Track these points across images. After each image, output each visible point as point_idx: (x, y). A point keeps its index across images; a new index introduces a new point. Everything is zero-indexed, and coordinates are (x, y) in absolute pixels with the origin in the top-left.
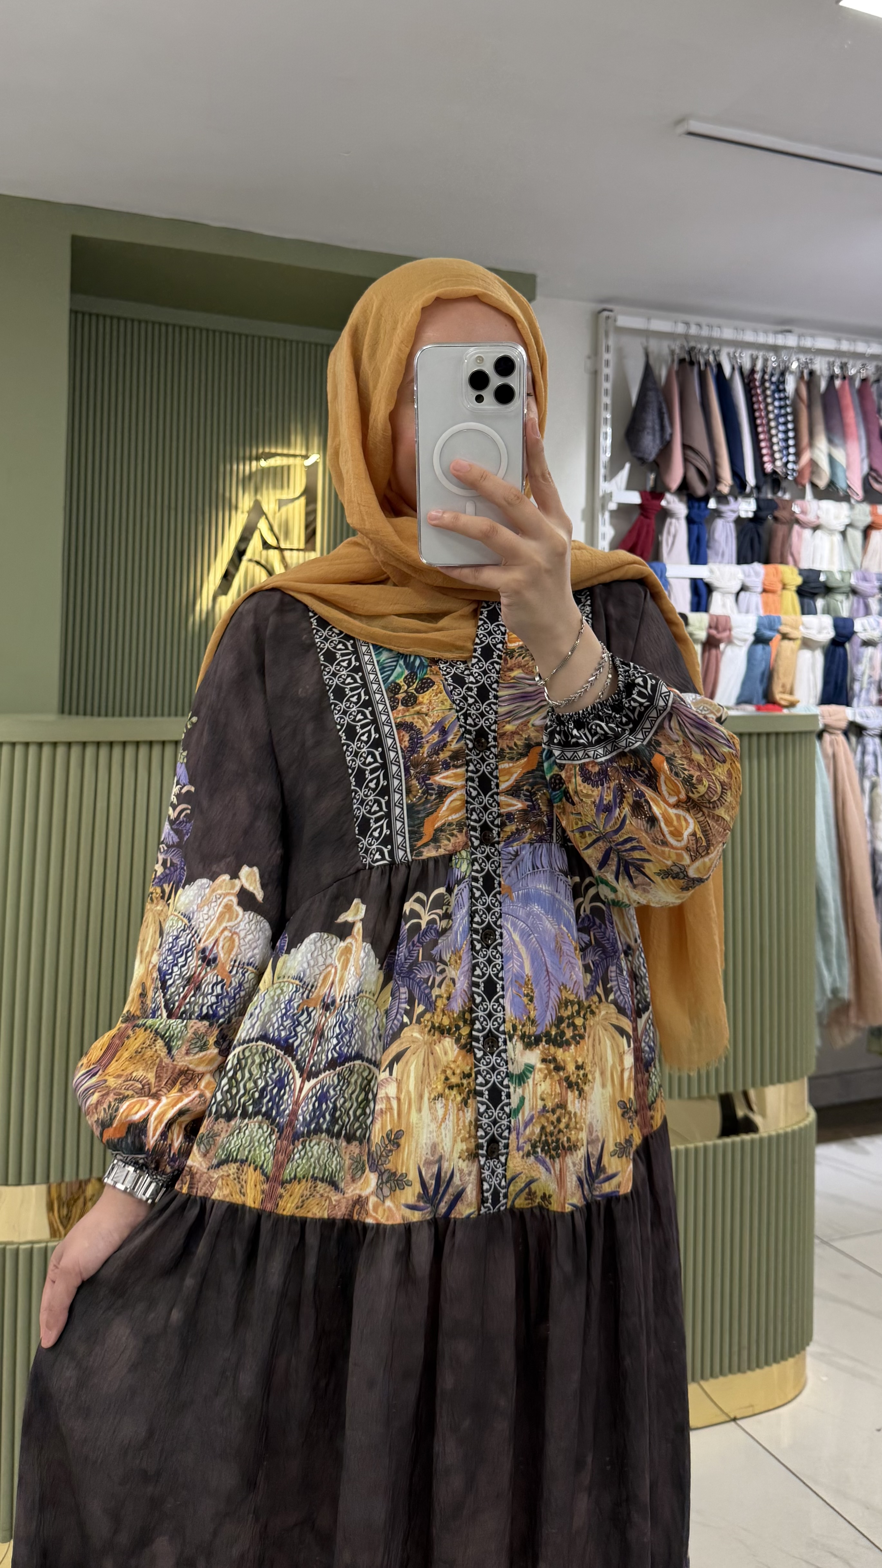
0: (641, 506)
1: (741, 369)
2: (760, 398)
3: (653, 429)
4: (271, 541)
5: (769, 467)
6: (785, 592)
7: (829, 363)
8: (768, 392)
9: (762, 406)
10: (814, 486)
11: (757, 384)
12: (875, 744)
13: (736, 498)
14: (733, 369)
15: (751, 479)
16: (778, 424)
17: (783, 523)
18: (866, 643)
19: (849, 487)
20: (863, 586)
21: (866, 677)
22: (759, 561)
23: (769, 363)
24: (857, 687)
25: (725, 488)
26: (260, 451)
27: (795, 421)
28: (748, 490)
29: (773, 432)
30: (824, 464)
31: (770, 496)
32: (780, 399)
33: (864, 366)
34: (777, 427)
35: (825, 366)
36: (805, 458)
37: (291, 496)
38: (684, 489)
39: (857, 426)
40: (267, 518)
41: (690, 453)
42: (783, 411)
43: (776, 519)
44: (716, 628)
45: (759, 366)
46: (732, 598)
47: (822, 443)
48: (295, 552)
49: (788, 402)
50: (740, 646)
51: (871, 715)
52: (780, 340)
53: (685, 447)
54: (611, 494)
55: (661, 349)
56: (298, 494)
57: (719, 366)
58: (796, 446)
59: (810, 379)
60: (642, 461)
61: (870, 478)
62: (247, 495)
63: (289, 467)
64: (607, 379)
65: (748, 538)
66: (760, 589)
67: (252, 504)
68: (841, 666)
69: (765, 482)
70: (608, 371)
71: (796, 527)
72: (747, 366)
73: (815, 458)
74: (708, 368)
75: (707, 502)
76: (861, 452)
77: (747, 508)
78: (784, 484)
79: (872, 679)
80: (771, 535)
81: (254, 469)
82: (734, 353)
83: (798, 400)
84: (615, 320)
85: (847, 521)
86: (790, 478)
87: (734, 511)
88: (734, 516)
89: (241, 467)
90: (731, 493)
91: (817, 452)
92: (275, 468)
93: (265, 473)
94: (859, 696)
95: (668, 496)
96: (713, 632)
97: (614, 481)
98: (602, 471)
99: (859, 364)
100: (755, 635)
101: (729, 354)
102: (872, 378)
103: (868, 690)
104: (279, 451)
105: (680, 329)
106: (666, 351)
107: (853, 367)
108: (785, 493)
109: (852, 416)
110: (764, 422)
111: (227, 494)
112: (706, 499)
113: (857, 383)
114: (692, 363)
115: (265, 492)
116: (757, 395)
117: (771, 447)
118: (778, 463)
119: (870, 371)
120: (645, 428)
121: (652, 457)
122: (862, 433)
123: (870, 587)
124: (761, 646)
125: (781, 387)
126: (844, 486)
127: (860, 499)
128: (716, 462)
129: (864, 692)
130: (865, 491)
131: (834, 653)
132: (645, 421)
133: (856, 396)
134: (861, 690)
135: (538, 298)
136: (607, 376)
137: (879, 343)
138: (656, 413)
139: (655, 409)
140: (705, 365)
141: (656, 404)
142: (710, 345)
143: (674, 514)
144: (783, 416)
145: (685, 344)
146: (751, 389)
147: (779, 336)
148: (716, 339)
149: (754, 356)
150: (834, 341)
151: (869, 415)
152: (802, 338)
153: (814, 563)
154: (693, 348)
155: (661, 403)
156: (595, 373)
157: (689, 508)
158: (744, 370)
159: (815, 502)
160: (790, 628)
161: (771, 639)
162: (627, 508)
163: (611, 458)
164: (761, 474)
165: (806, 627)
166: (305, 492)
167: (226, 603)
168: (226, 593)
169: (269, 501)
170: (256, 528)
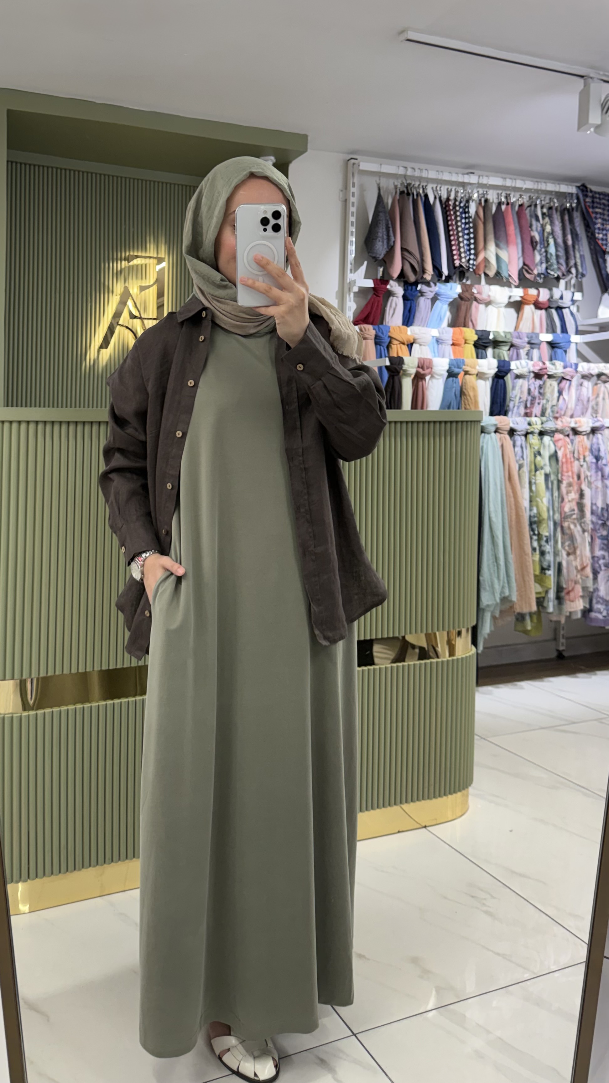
0: (374, 289)
1: (440, 198)
2: (453, 217)
3: (383, 238)
4: (136, 314)
5: (457, 263)
6: (466, 345)
7: (498, 194)
8: (458, 214)
9: (454, 223)
10: (486, 275)
11: (451, 208)
12: (522, 440)
14: (435, 198)
16: (464, 234)
17: (466, 301)
18: (518, 377)
19: (510, 276)
20: (516, 341)
21: (518, 398)
23: (459, 195)
24: (511, 405)
26: (127, 254)
27: (475, 233)
28: (444, 278)
29: (461, 239)
30: (493, 260)
32: (466, 218)
33: (521, 195)
34: (463, 236)
35: (495, 196)
36: (481, 257)
37: (147, 284)
38: (402, 278)
39: (516, 235)
40: (133, 299)
41: (406, 253)
42: (467, 226)
43: (461, 297)
44: (422, 368)
45: (452, 197)
47: (492, 247)
49: (471, 220)
50: (438, 379)
51: (519, 423)
52: (466, 179)
53: (403, 249)
54: (355, 281)
55: (389, 185)
56: (151, 283)
57: (426, 196)
58: (475, 249)
59: (485, 204)
60: (375, 259)
61: (524, 270)
62: (119, 284)
63: (146, 265)
64: (353, 205)
66: (451, 343)
67: (122, 290)
68: (502, 392)
69: (455, 273)
70: (352, 199)
72: (444, 196)
73: (487, 257)
74: (419, 197)
75: (417, 287)
76: (518, 253)
78: (467, 274)
79: (521, 400)
81: (123, 266)
82: (436, 187)
84: (359, 166)
86: (471, 270)
89: (115, 265)
91: (488, 252)
92: (137, 266)
93: (130, 268)
94: (513, 411)
95: (391, 282)
96: (420, 370)
97: (357, 273)
99: (518, 195)
100: (448, 371)
101: (432, 188)
102: (526, 204)
103: (518, 407)
104: (140, 254)
105: (401, 171)
106: (392, 186)
107: (514, 196)
108: (467, 280)
109: (512, 229)
110: (455, 233)
111: (106, 283)
112: (416, 283)
113: (517, 208)
114: (408, 194)
115: (131, 282)
116: (450, 215)
117: (459, 250)
118: (463, 260)
119: (525, 199)
120: (377, 237)
121: (381, 257)
122: (519, 241)
123: (522, 342)
124: (451, 379)
125: (467, 210)
126: (507, 275)
127: (516, 284)
128: (423, 260)
129: (516, 408)
130: (520, 279)
131: (497, 382)
132: (377, 233)
133: (515, 216)
134: (514, 407)
135: (309, 150)
136: (353, 203)
137: (532, 181)
138: (384, 227)
139: (384, 225)
140: (417, 195)
141: (384, 222)
142: (420, 182)
143: (395, 294)
144: (467, 229)
145: (404, 181)
146: (447, 211)
147: (466, 176)
148: (424, 178)
149: (449, 190)
150: (502, 180)
151: (523, 229)
152: (481, 177)
153: (486, 327)
154: (409, 184)
155: (388, 221)
156: (345, 201)
157: (405, 290)
158: (442, 198)
159: (487, 286)
160: (469, 367)
161: (458, 373)
162: (365, 290)
163: (355, 258)
164: (452, 267)
165: (480, 366)
166: (157, 281)
167: (106, 354)
168: (107, 348)
169: (134, 287)
170: (126, 305)
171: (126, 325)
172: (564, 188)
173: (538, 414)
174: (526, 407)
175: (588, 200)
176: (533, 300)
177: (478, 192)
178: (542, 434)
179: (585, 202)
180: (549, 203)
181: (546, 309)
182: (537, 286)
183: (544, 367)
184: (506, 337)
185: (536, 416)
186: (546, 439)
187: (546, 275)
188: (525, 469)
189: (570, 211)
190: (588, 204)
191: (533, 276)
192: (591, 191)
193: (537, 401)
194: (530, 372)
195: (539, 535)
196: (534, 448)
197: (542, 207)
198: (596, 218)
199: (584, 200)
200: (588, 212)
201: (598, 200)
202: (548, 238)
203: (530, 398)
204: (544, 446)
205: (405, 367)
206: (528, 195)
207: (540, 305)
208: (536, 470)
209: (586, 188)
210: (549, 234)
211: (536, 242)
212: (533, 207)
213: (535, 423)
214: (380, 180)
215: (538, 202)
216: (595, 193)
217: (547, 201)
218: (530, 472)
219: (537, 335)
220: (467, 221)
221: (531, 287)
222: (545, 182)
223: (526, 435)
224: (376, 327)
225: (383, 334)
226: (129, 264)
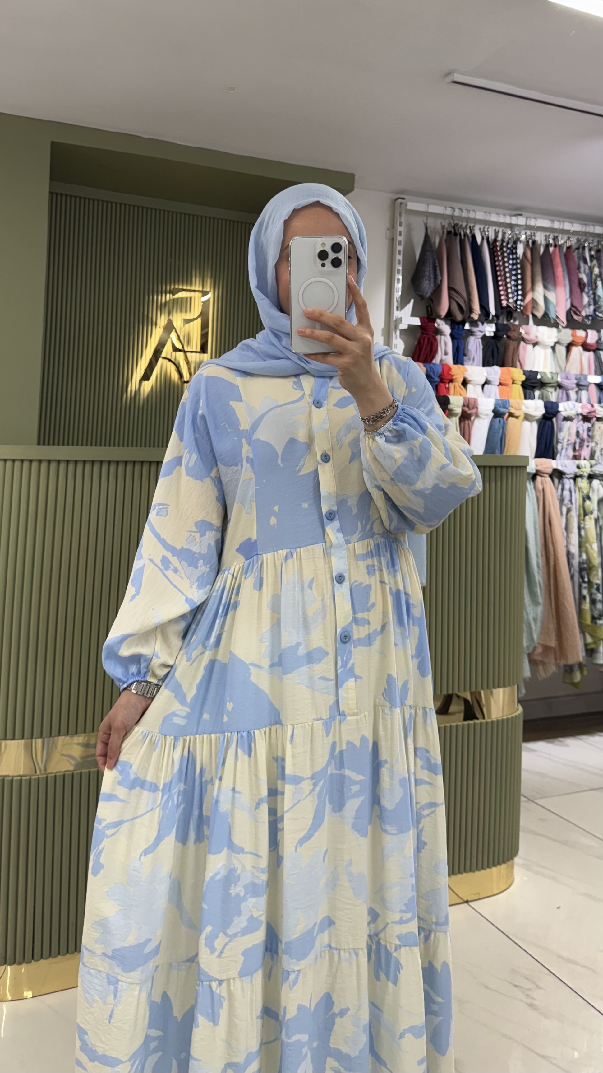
0: (421, 327)
1: (488, 238)
2: (500, 258)
3: (429, 276)
4: (178, 346)
5: (504, 303)
6: (514, 385)
7: (546, 236)
8: (505, 254)
9: (501, 263)
10: (534, 316)
11: (498, 248)
12: (571, 483)
13: (483, 324)
14: (483, 238)
15: (493, 311)
16: (512, 275)
17: (514, 340)
18: (566, 419)
19: (557, 317)
20: (565, 383)
21: (566, 440)
22: (497, 365)
23: (507, 236)
24: (559, 447)
25: (475, 316)
26: (172, 287)
27: (523, 274)
28: (491, 317)
29: (508, 280)
30: (541, 302)
31: (505, 322)
32: (513, 259)
33: (569, 238)
34: (510, 277)
35: (543, 238)
36: (529, 298)
37: (192, 317)
38: (449, 317)
39: (564, 277)
40: (176, 332)
41: (453, 292)
42: (515, 267)
43: (508, 337)
44: (468, 406)
45: (500, 238)
46: (480, 387)
47: (540, 288)
49: (518, 261)
50: (484, 419)
51: (568, 465)
52: (514, 220)
53: (450, 288)
54: (401, 319)
55: (435, 224)
56: (196, 316)
57: (474, 237)
58: (523, 290)
59: (532, 246)
60: (422, 297)
61: (572, 312)
62: (163, 316)
63: (191, 298)
64: (400, 244)
65: (490, 349)
66: (498, 383)
67: (166, 322)
68: (549, 433)
69: (502, 314)
70: (399, 238)
71: (522, 343)
72: (492, 237)
73: (535, 298)
74: (466, 238)
75: (464, 325)
76: (566, 295)
77: (489, 329)
78: (515, 315)
79: (569, 442)
80: (506, 347)
81: (168, 299)
82: (484, 228)
83: (526, 261)
84: (406, 205)
85: (556, 340)
86: (519, 310)
87: (481, 331)
88: (482, 334)
89: (160, 297)
90: (479, 319)
91: (536, 293)
92: (182, 299)
93: (175, 302)
94: (561, 453)
95: (438, 320)
96: (466, 409)
97: (403, 310)
98: (395, 304)
99: (566, 237)
100: (493, 411)
101: (480, 229)
102: (575, 246)
103: (567, 449)
104: (185, 287)
105: (449, 212)
106: (439, 226)
107: (562, 239)
108: (515, 320)
109: (560, 271)
110: (502, 273)
111: (150, 316)
112: (463, 323)
113: (565, 250)
114: (455, 234)
115: (175, 314)
116: (498, 256)
117: (506, 290)
118: (511, 301)
119: (573, 241)
120: (424, 276)
121: (428, 295)
122: (567, 282)
123: (571, 383)
124: (498, 419)
125: (514, 251)
126: (554, 317)
127: (564, 325)
128: (470, 301)
129: (564, 450)
130: (568, 320)
131: (545, 424)
132: (424, 272)
133: (563, 257)
134: (562, 449)
135: (356, 190)
136: (400, 242)
137: (580, 224)
138: (431, 266)
139: (431, 264)
140: (465, 235)
141: (431, 261)
142: (467, 222)
143: (443, 332)
144: (514, 270)
145: (452, 222)
146: (494, 252)
147: (514, 218)
148: (472, 219)
149: (497, 231)
150: (550, 222)
151: (572, 271)
152: (529, 219)
153: (533, 367)
154: (456, 225)
155: (435, 260)
156: (392, 240)
157: (452, 329)
158: (490, 239)
159: (535, 327)
160: (515, 409)
161: (505, 414)
162: (411, 328)
163: (402, 295)
164: (499, 307)
165: (527, 408)
166: (201, 315)
167: (147, 386)
168: (148, 379)
169: (178, 320)
170: (169, 337)
171: (169, 357)
173: (587, 457)
174: (574, 450)
176: (581, 341)
177: (526, 233)
178: (591, 477)
180: (597, 246)
181: (594, 351)
182: (585, 327)
183: (593, 410)
184: (552, 378)
185: (585, 459)
186: (596, 482)
187: (594, 317)
188: (574, 514)
191: (581, 318)
193: (586, 444)
194: (578, 415)
195: (590, 583)
196: (583, 492)
197: (590, 250)
202: (596, 280)
203: (578, 441)
204: (593, 490)
205: (451, 405)
206: (576, 237)
207: (589, 347)
208: (585, 514)
210: (597, 276)
211: (584, 284)
212: (581, 250)
213: (584, 466)
214: (427, 219)
215: (586, 245)
217: (595, 244)
218: (579, 516)
219: (586, 377)
220: (515, 262)
221: (579, 329)
222: (593, 225)
223: (575, 478)
224: (427, 365)
225: (434, 373)
226: (174, 297)
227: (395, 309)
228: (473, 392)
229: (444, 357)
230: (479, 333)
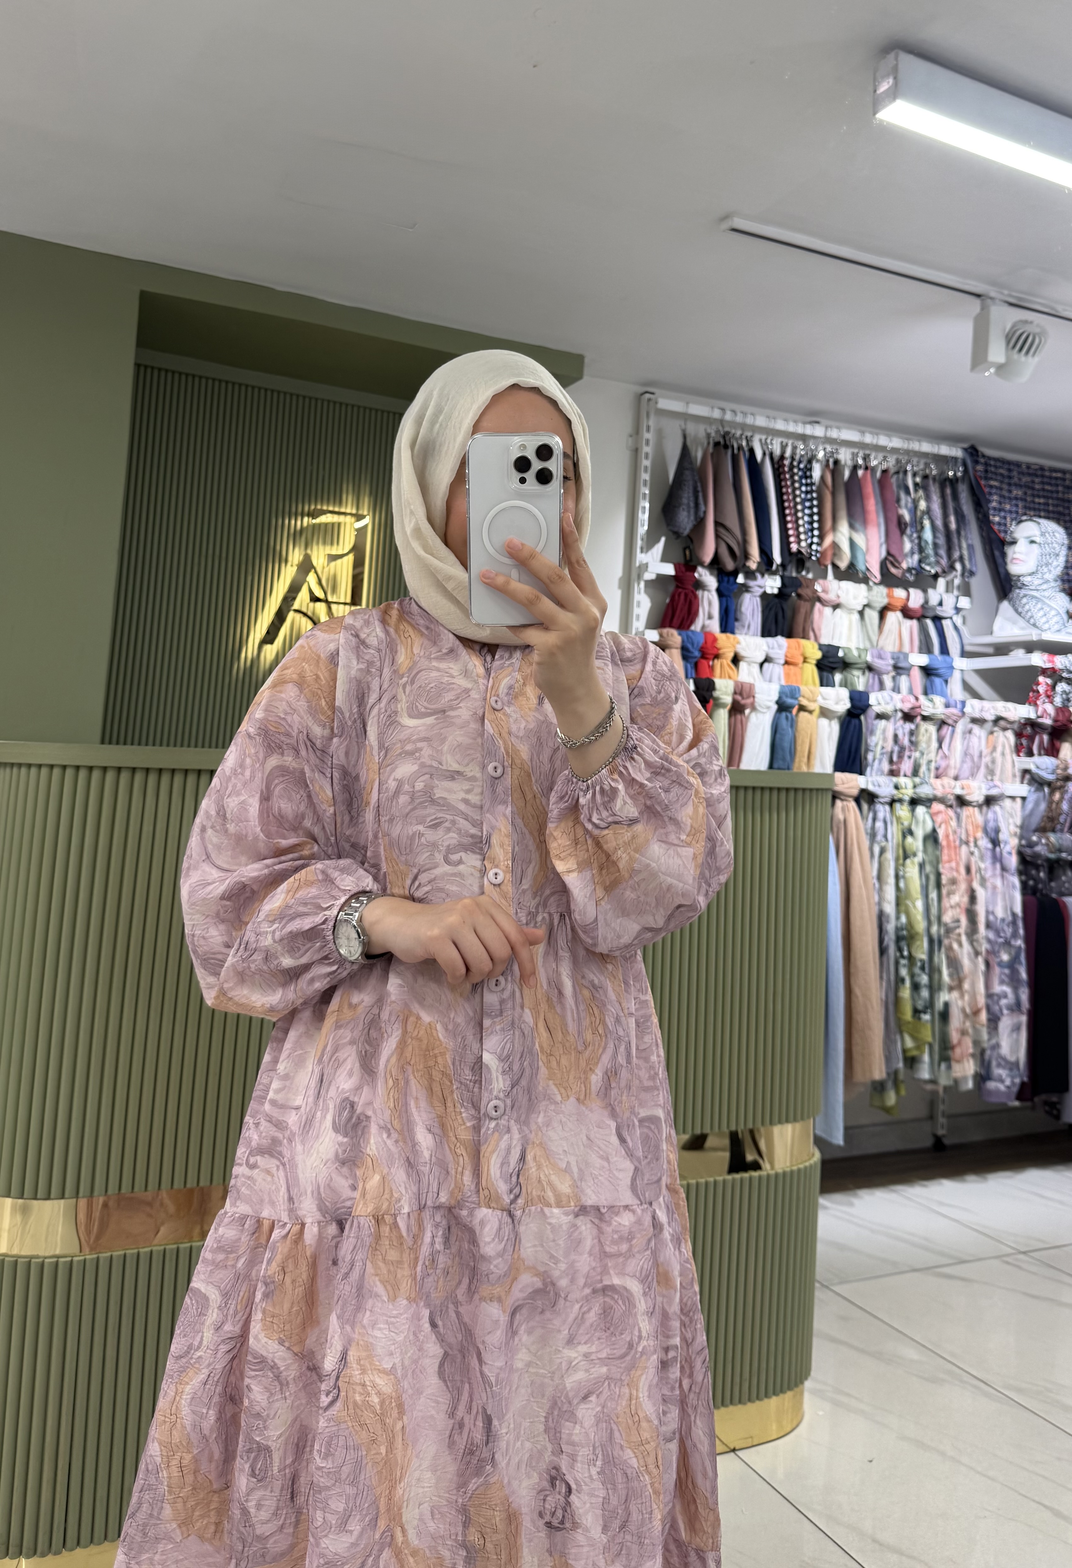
0: (675, 578)
1: (771, 455)
2: (789, 483)
3: (688, 506)
4: (319, 594)
5: (794, 547)
6: (806, 665)
7: (853, 454)
8: (796, 478)
9: (790, 491)
10: (835, 567)
11: (786, 469)
12: (885, 811)
13: (763, 575)
14: (764, 454)
15: (777, 558)
16: (804, 507)
17: (806, 600)
18: (880, 716)
19: (868, 569)
20: (878, 663)
21: (879, 747)
22: (783, 635)
23: (798, 451)
24: (870, 757)
25: (753, 565)
26: (313, 507)
27: (820, 506)
28: (774, 567)
29: (800, 514)
30: (845, 547)
31: (794, 574)
32: (807, 485)
33: (885, 458)
34: (803, 511)
35: (849, 457)
36: (828, 541)
37: (340, 552)
38: (716, 565)
39: (877, 512)
40: (316, 572)
41: (721, 530)
42: (809, 496)
43: (799, 596)
44: (740, 694)
45: (788, 454)
46: (757, 667)
47: (844, 527)
48: (341, 606)
49: (814, 488)
50: (763, 713)
51: (882, 784)
52: (809, 430)
53: (717, 524)
54: (646, 565)
55: (698, 431)
56: (346, 551)
57: (752, 451)
58: (820, 529)
59: (834, 467)
60: (677, 534)
61: (887, 562)
62: (297, 550)
63: (339, 524)
64: (647, 457)
65: (772, 613)
66: (782, 661)
67: (301, 558)
68: (855, 737)
69: (790, 562)
70: (646, 449)
71: (818, 605)
72: (777, 452)
73: (837, 540)
74: (741, 453)
75: (736, 577)
76: (880, 538)
77: (772, 584)
78: (808, 564)
79: (884, 751)
80: (795, 611)
81: (305, 524)
82: (766, 439)
83: (824, 487)
84: (656, 403)
85: (865, 602)
86: (814, 558)
87: (760, 587)
88: (761, 591)
89: (293, 522)
90: (758, 570)
91: (839, 535)
92: (326, 525)
93: (315, 528)
94: (872, 766)
95: (700, 569)
96: (738, 698)
97: (650, 553)
98: (639, 543)
99: (880, 456)
100: (777, 703)
101: (761, 440)
102: (892, 471)
103: (880, 761)
104: (331, 508)
105: (716, 414)
106: (702, 434)
107: (874, 458)
108: (808, 572)
109: (872, 504)
110: (791, 505)
111: (278, 548)
112: (735, 574)
113: (878, 474)
114: (726, 447)
115: (315, 547)
117: (797, 529)
118: (803, 544)
119: (891, 463)
120: (680, 505)
121: (686, 532)
122: (881, 521)
123: (885, 665)
124: (784, 714)
125: (808, 473)
126: (864, 568)
127: (877, 581)
128: (745, 542)
129: (877, 762)
130: (882, 574)
131: (849, 722)
132: (680, 498)
133: (876, 485)
134: (874, 760)
135: (586, 378)
136: (647, 454)
137: (900, 438)
138: (691, 491)
139: (691, 486)
140: (738, 449)
141: (691, 483)
142: (743, 430)
143: (706, 586)
144: (808, 500)
145: (720, 429)
146: (780, 474)
147: (808, 427)
148: (749, 426)
149: (784, 444)
150: (858, 434)
151: (888, 505)
152: (829, 429)
153: (833, 639)
154: (727, 433)
155: (695, 483)
156: (636, 451)
157: (720, 581)
158: (774, 455)
159: (835, 582)
160: (809, 700)
161: (792, 707)
162: (661, 579)
163: (648, 531)
164: (786, 553)
165: (824, 699)
166: (354, 549)
167: (270, 652)
168: (272, 642)
169: (319, 555)
170: (305, 581)
171: (304, 610)
172: (945, 450)
173: (909, 773)
174: (891, 762)
175: (980, 468)
176: (899, 604)
178: (914, 802)
179: (975, 471)
180: (924, 470)
181: (919, 619)
182: (905, 585)
183: (917, 704)
184: (859, 656)
185: (905, 776)
186: (920, 810)
187: (919, 571)
188: (890, 856)
189: (953, 482)
190: (979, 474)
191: (900, 571)
192: (984, 456)
193: (907, 753)
194: (896, 711)
195: (911, 958)
196: (902, 824)
197: (915, 475)
198: (990, 494)
199: (974, 468)
200: (979, 484)
201: (993, 469)
202: (922, 518)
203: (896, 749)
204: (917, 822)
205: (716, 694)
206: (895, 457)
207: (911, 614)
208: (906, 857)
209: (976, 451)
210: (923, 513)
211: (906, 524)
212: (901, 475)
213: (903, 786)
214: (685, 424)
215: (909, 468)
216: (990, 458)
217: (922, 466)
218: (897, 859)
219: (906, 656)
220: (809, 488)
221: (897, 586)
222: (919, 441)
223: (892, 802)
224: (684, 633)
225: (693, 644)
226: (314, 521)
227: (638, 550)
228: (747, 673)
229: (707, 622)
230: (757, 589)
